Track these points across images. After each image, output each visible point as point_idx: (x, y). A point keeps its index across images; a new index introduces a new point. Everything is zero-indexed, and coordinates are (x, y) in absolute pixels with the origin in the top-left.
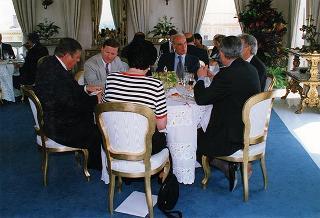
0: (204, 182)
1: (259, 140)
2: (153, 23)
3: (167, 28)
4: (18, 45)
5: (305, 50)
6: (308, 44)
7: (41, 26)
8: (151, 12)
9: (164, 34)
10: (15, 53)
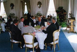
0: (46, 49)
1: (57, 40)
2: (36, 13)
3: (40, 14)
4: (5, 18)
5: (70, 19)
6: (71, 18)
7: (11, 14)
8: (36, 10)
9: (39, 15)
10: (5, 20)
